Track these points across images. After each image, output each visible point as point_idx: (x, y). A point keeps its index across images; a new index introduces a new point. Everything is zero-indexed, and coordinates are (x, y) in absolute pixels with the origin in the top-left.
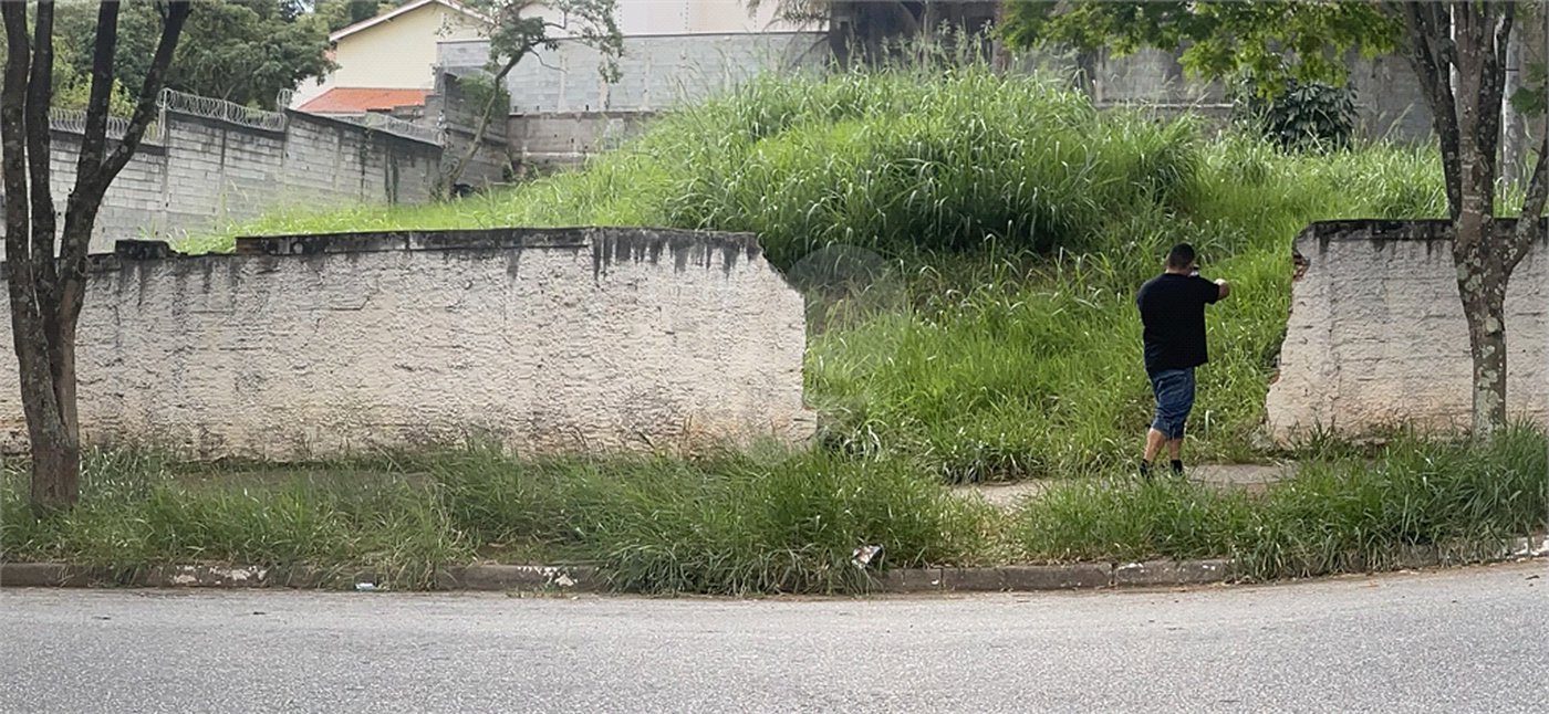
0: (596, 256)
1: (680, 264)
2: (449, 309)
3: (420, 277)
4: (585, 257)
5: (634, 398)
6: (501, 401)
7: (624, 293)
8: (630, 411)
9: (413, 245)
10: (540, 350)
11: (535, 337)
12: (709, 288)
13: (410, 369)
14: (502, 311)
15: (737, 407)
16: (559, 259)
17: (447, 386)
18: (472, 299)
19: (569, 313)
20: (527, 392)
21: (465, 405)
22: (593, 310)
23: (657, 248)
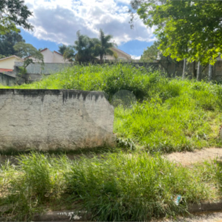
0: (64, 97)
1: (84, 99)
2: (25, 110)
3: (18, 101)
4: (60, 97)
5: (72, 132)
6: (39, 134)
7: (71, 106)
8: (71, 136)
9: (15, 92)
10: (49, 121)
11: (47, 117)
12: (91, 105)
13: (14, 126)
14: (40, 110)
15: (97, 134)
16: (54, 97)
17: (24, 130)
18: (32, 107)
19: (57, 111)
20: (46, 132)
21: (30, 135)
22: (62, 110)
23: (79, 95)
